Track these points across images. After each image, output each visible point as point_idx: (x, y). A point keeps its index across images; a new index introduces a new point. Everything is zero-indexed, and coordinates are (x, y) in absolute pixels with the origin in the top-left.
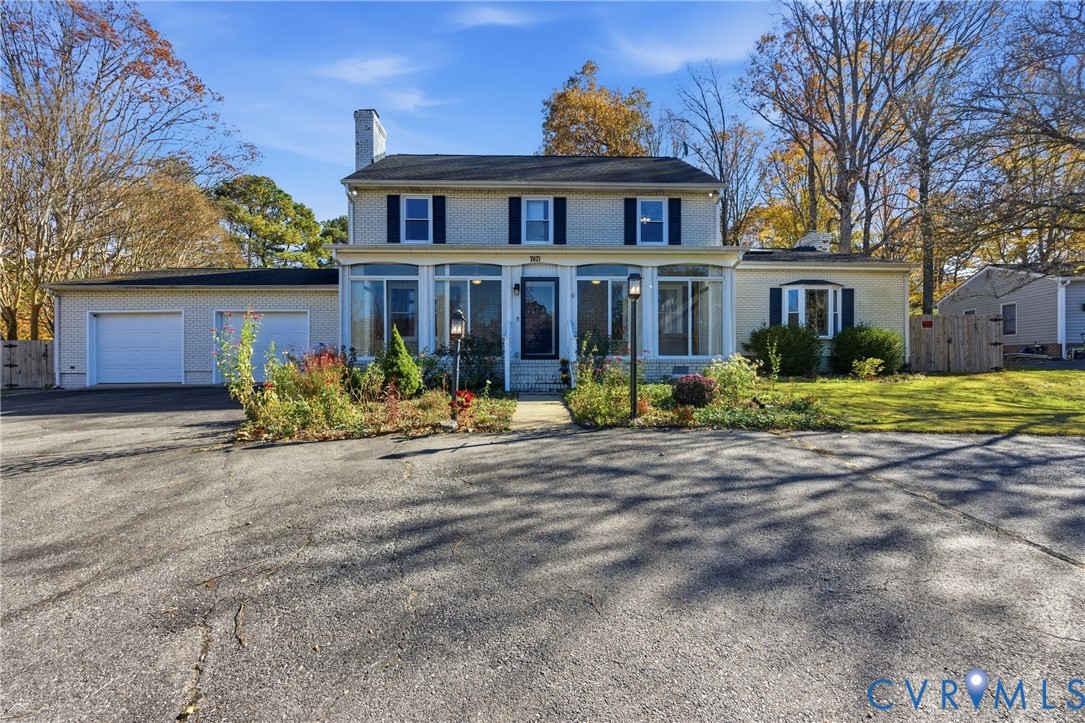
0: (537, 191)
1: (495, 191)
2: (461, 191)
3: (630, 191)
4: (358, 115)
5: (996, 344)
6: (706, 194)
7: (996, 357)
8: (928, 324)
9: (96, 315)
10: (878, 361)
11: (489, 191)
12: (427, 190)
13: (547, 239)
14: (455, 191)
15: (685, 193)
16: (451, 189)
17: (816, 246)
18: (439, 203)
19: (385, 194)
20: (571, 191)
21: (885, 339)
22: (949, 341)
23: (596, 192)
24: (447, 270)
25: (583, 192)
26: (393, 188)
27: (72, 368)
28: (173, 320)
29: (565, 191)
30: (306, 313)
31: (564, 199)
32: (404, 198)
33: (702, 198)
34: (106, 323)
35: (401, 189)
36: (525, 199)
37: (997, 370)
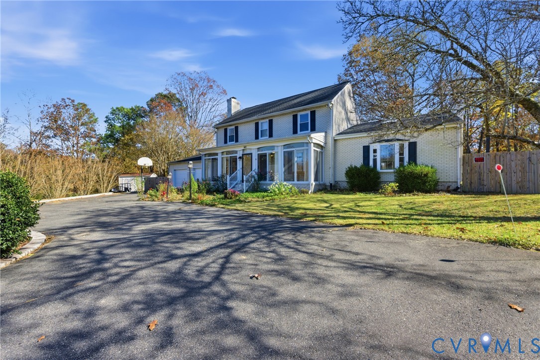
0: (263, 119)
1: (250, 121)
2: (242, 123)
3: (295, 111)
4: (228, 100)
8: (480, 160)
9: (175, 170)
12: (234, 125)
15: (317, 107)
16: (239, 123)
18: (237, 128)
19: (224, 128)
23: (282, 115)
24: (225, 153)
25: (278, 116)
29: (272, 117)
31: (271, 120)
33: (325, 108)
35: (228, 126)
36: (260, 122)
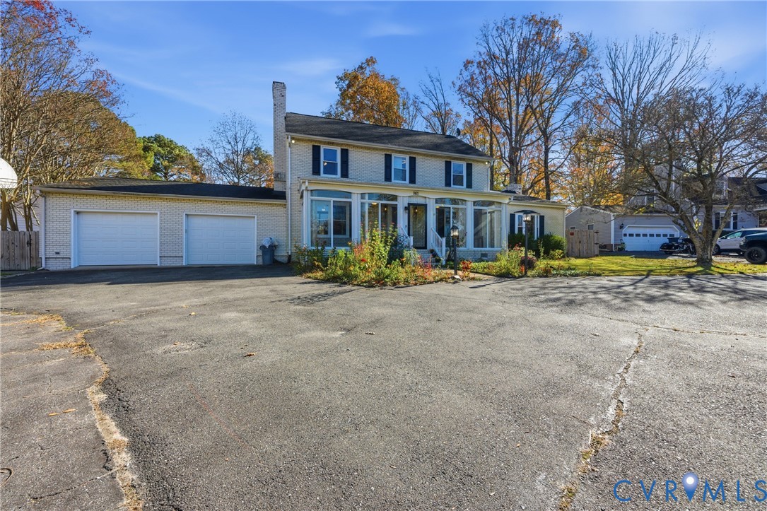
0: (400, 152)
1: (377, 149)
2: (358, 147)
5: (596, 244)
6: (484, 162)
7: (597, 250)
8: (572, 234)
9: (78, 213)
10: (561, 251)
11: (374, 149)
12: (337, 144)
13: (405, 180)
14: (354, 146)
15: (474, 161)
16: (352, 145)
17: (516, 191)
18: (345, 153)
19: (311, 144)
20: (418, 154)
21: (560, 241)
22: (580, 242)
23: (431, 156)
24: (367, 196)
25: (424, 155)
26: (316, 141)
27: (58, 253)
28: (149, 219)
29: (415, 153)
30: (254, 217)
31: (415, 158)
32: (323, 147)
33: (482, 165)
34: (86, 219)
35: (320, 142)
36: (394, 155)
37: (597, 256)
